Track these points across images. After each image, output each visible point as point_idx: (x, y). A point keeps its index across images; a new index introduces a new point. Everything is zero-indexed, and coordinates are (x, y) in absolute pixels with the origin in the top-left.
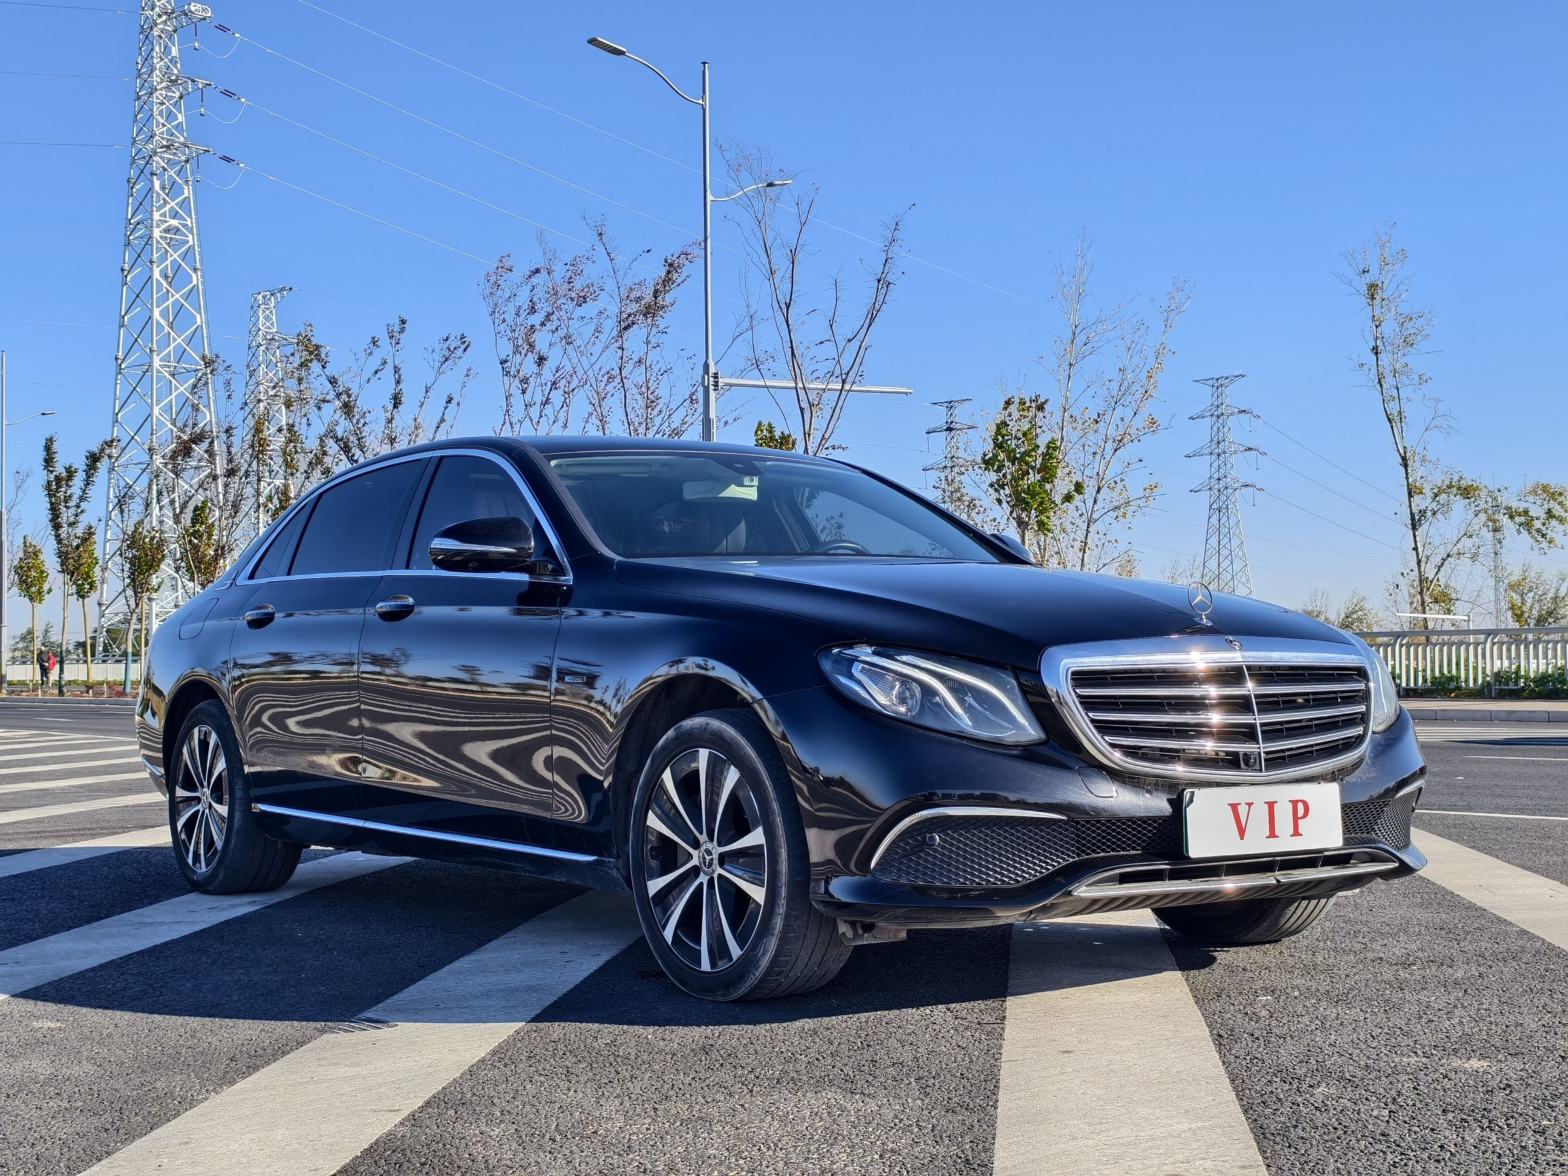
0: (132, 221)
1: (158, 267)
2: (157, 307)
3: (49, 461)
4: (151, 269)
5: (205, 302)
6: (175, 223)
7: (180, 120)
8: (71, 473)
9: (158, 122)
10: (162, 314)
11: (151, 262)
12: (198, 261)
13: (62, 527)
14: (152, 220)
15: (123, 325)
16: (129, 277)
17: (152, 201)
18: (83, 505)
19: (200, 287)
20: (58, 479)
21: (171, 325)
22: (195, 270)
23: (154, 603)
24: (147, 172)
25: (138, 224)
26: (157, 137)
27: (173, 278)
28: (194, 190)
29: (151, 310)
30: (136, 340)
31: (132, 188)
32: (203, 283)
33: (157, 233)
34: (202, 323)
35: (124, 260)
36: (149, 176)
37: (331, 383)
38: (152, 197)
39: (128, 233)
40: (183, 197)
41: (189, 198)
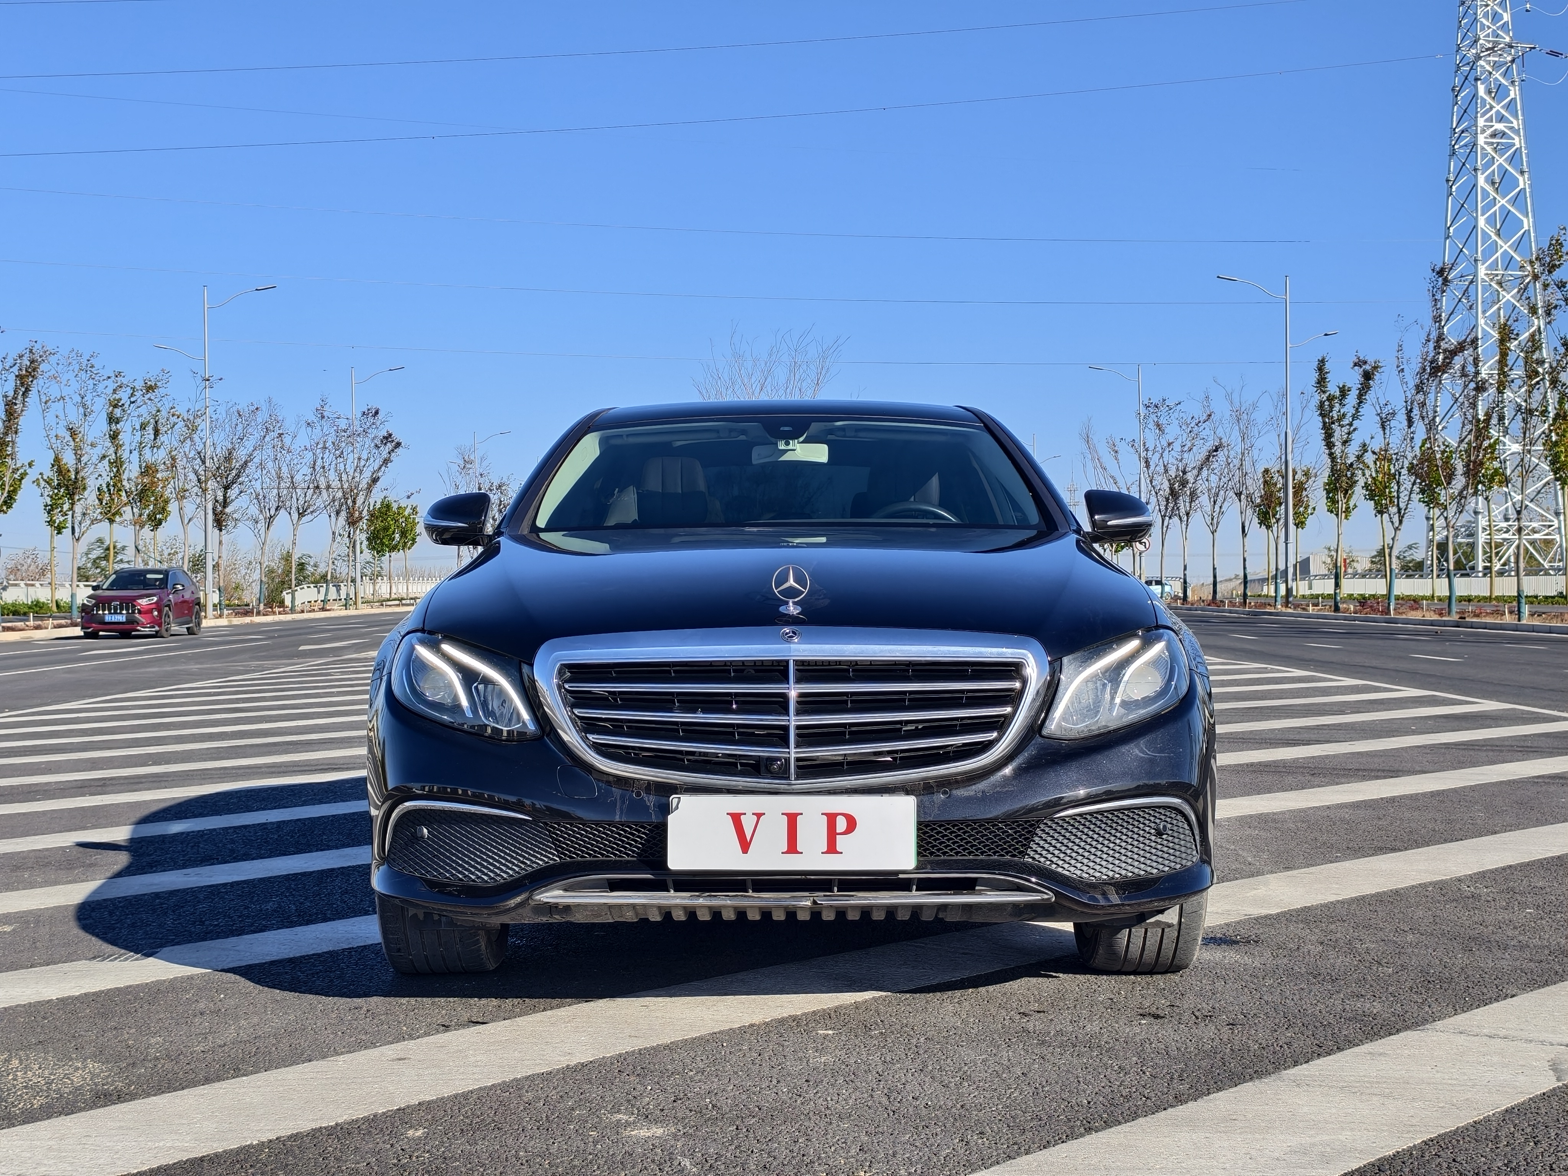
0: (1457, 130)
1: (1482, 174)
2: (1483, 215)
3: (1321, 382)
4: (1476, 177)
5: (1532, 205)
6: (1500, 126)
7: (1505, 19)
8: (1344, 391)
9: (1483, 25)
10: (1488, 221)
11: (1476, 170)
12: (1525, 164)
13: (1334, 446)
14: (1477, 127)
15: (1448, 237)
16: (1454, 188)
17: (1477, 108)
18: (1356, 423)
19: (1528, 190)
20: (1330, 399)
21: (1498, 234)
22: (1522, 173)
23: (1480, 517)
24: (1471, 78)
25: (1463, 132)
26: (1481, 42)
27: (1500, 183)
28: (1521, 89)
29: (1476, 219)
30: (1461, 251)
31: (1457, 96)
32: (1531, 186)
33: (1481, 139)
34: (1529, 226)
35: (1449, 170)
36: (1473, 83)
37: (1559, 288)
38: (1477, 103)
39: (1453, 143)
40: (1509, 99)
41: (1515, 98)
